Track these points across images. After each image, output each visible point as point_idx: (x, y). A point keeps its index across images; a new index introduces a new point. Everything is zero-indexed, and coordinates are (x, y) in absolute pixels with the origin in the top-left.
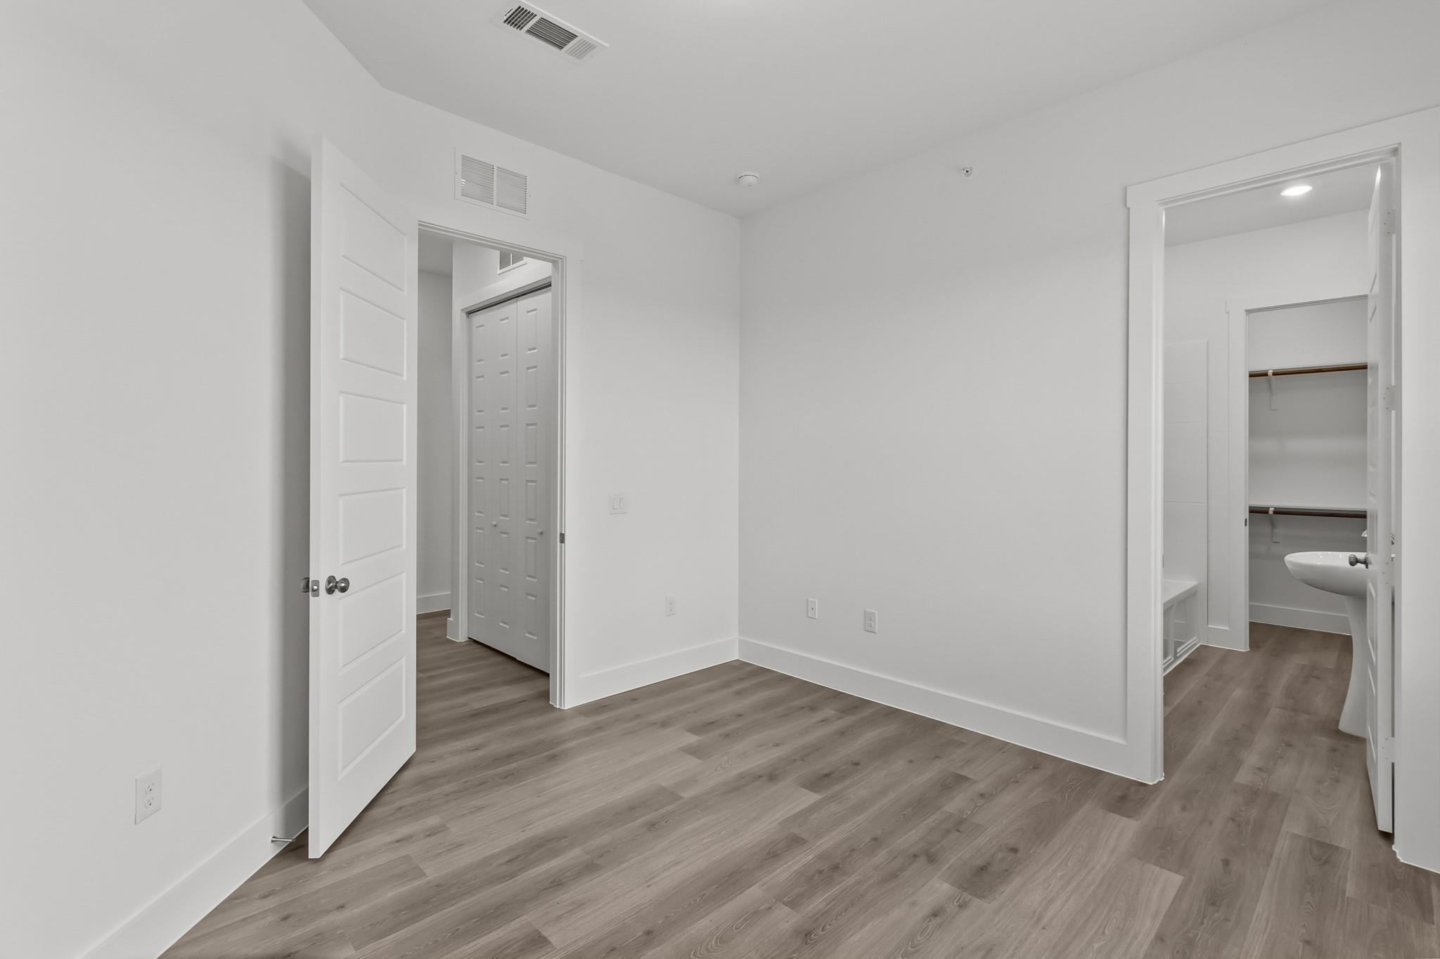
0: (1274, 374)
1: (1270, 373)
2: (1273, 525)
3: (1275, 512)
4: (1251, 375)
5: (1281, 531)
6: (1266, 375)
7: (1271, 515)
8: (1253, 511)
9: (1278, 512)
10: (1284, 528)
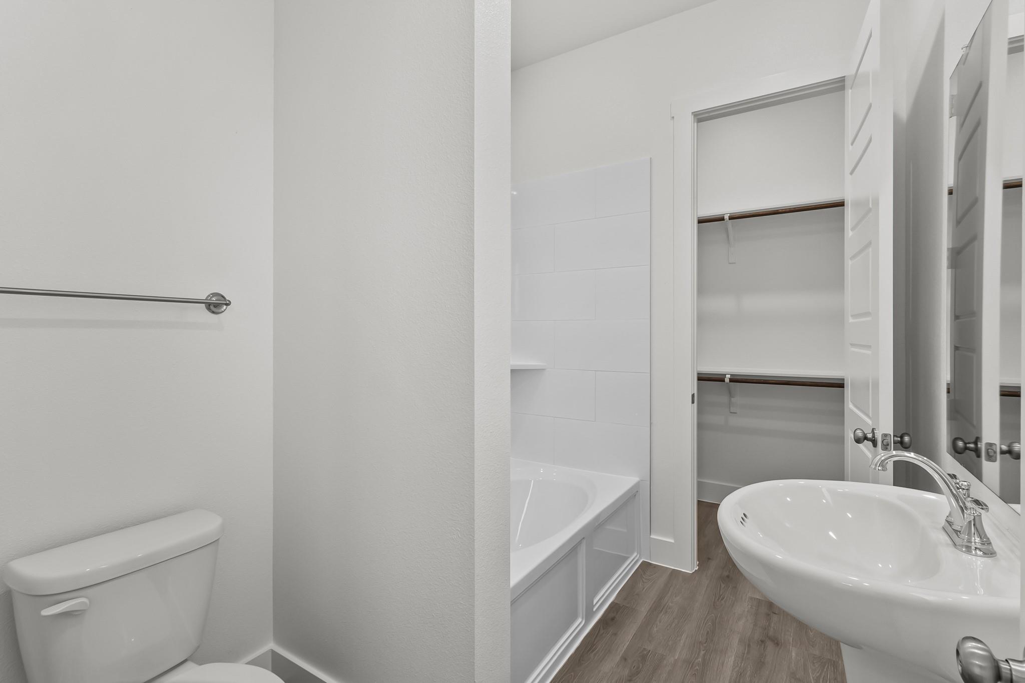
0: (731, 218)
1: (726, 217)
2: (731, 395)
3: (731, 380)
4: (700, 221)
5: (738, 400)
6: (722, 219)
7: (727, 383)
8: (703, 378)
9: (736, 380)
10: (743, 396)
